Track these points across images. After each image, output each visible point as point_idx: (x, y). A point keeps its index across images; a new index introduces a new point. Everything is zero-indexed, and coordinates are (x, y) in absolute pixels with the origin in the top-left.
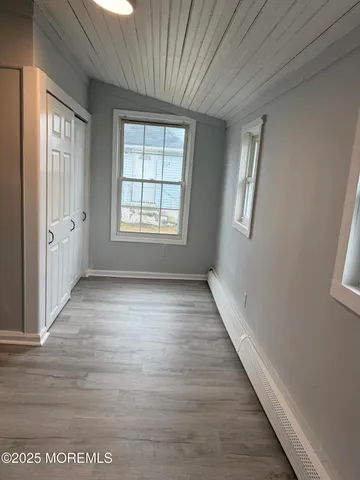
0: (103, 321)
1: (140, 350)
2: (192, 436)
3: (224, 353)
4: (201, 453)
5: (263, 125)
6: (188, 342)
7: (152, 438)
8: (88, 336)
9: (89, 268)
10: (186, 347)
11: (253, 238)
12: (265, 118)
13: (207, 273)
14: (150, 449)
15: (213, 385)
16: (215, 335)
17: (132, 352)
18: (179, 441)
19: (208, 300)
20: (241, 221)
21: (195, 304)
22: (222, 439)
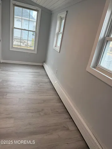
0: (10, 77)
1: (24, 86)
2: (43, 110)
3: (50, 87)
4: (45, 114)
5: (66, 14)
6: (39, 84)
7: (31, 112)
8: (5, 82)
9: (2, 59)
10: (38, 85)
11: (60, 52)
12: (67, 12)
13: (43, 63)
14: (30, 114)
15: (48, 95)
16: (47, 81)
17: (21, 87)
18: (39, 112)
19: (44, 71)
20: (56, 46)
21: (40, 73)
22: (51, 110)
